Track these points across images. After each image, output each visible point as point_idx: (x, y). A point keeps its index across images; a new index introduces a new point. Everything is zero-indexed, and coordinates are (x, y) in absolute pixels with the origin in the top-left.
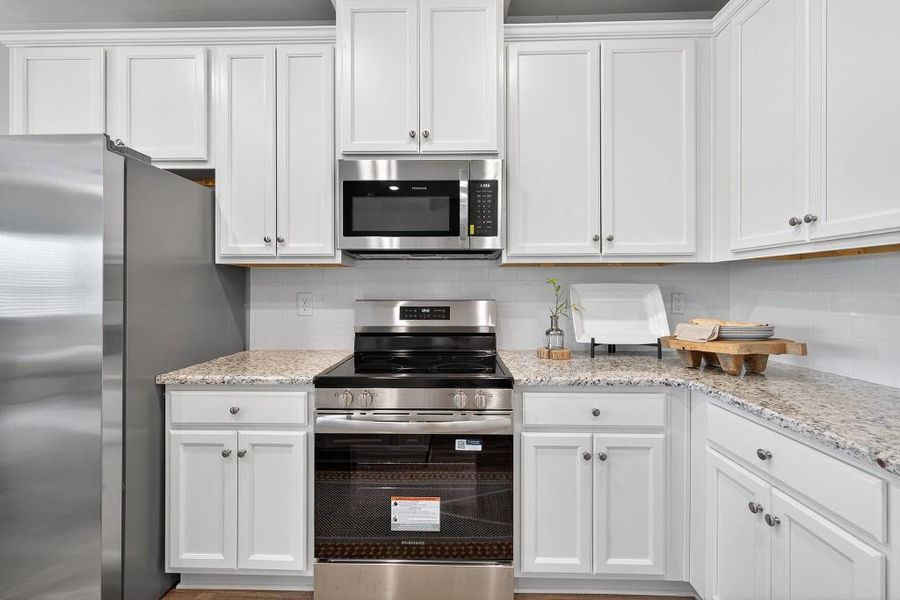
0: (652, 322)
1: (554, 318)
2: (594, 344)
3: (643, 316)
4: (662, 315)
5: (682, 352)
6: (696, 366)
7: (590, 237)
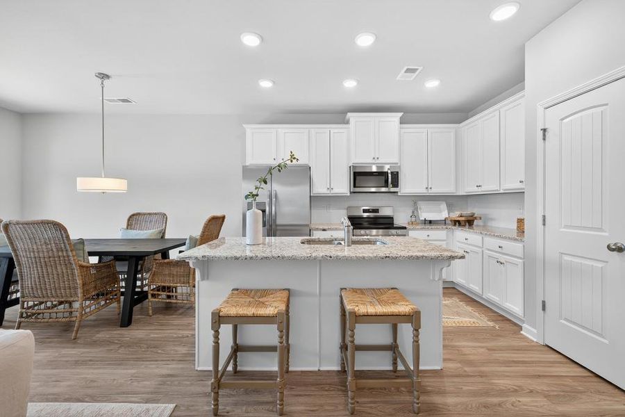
0: (443, 213)
1: (413, 212)
2: (425, 220)
3: (441, 212)
4: (446, 212)
5: (451, 221)
6: (455, 225)
7: (425, 187)
